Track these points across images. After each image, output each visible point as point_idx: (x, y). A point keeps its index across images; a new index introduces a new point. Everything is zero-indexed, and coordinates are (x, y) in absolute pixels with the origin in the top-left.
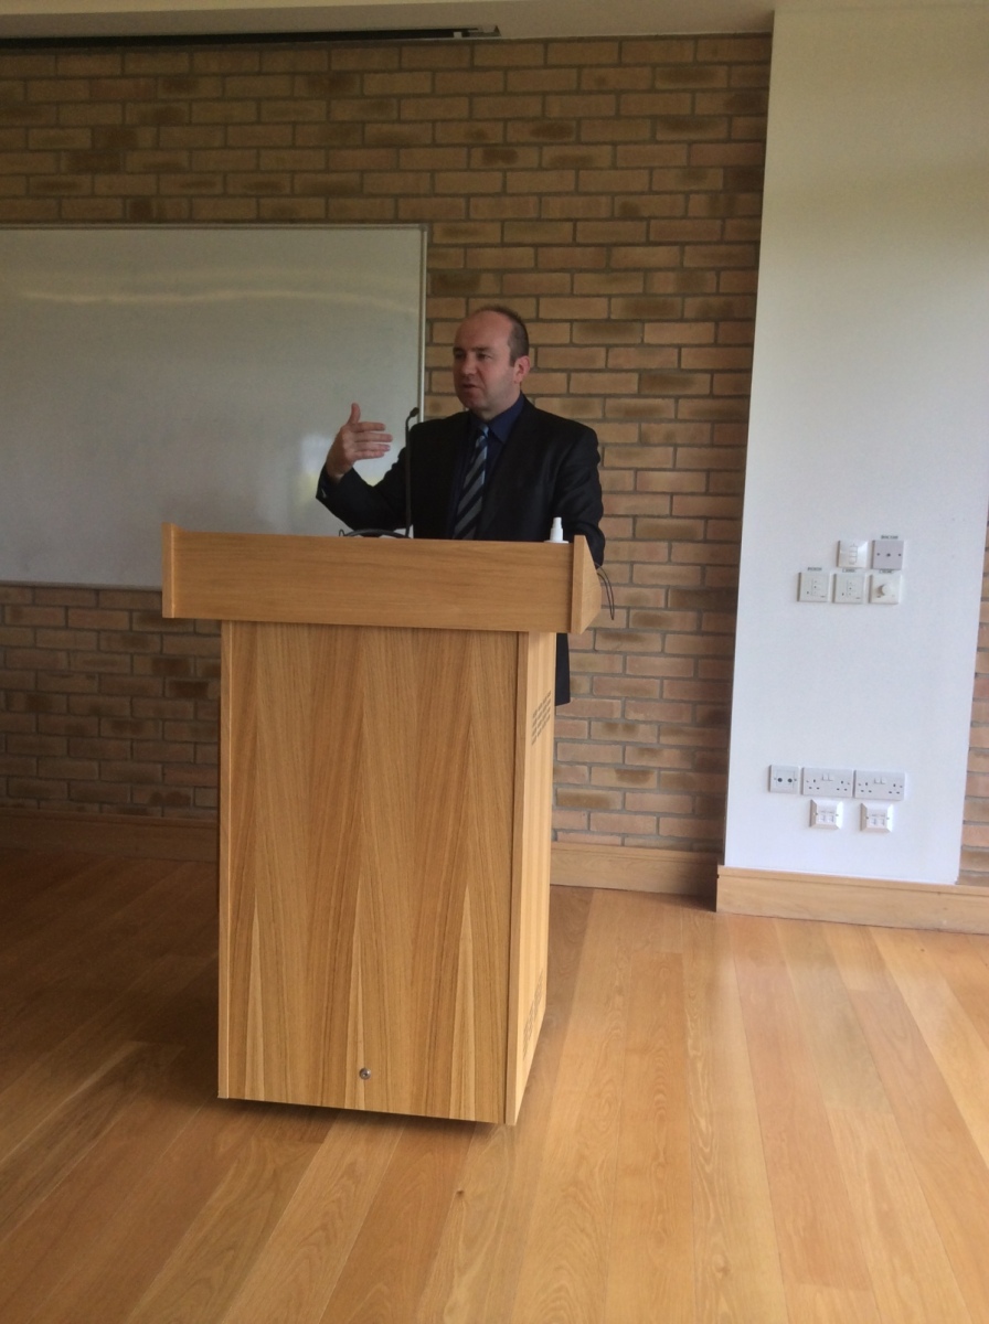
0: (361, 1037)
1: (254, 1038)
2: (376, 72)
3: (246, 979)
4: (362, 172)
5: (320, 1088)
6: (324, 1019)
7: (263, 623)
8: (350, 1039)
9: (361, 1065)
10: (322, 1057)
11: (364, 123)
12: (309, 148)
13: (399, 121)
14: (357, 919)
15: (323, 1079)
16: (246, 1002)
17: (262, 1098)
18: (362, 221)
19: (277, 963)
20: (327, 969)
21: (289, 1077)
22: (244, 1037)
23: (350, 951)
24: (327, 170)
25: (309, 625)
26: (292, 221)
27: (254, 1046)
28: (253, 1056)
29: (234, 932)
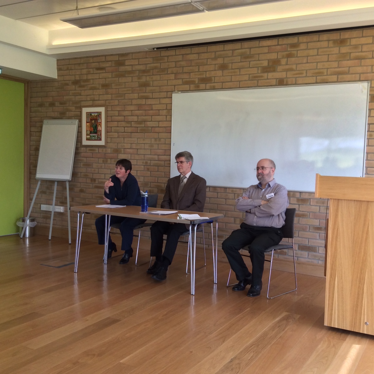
0: (366, 313)
1: (335, 310)
2: (354, 38)
3: (333, 294)
4: (349, 67)
5: (353, 327)
6: (355, 307)
7: (341, 200)
8: (362, 314)
9: (366, 321)
10: (354, 318)
11: (350, 53)
12: (333, 61)
13: (362, 52)
14: (366, 280)
15: (354, 324)
16: (333, 300)
17: (336, 327)
18: (349, 81)
19: (342, 290)
20: (356, 293)
21: (344, 322)
22: (332, 310)
23: (363, 289)
24: (338, 67)
25: (354, 200)
26: (327, 83)
27: (335, 313)
28: (334, 315)
29: (330, 281)
